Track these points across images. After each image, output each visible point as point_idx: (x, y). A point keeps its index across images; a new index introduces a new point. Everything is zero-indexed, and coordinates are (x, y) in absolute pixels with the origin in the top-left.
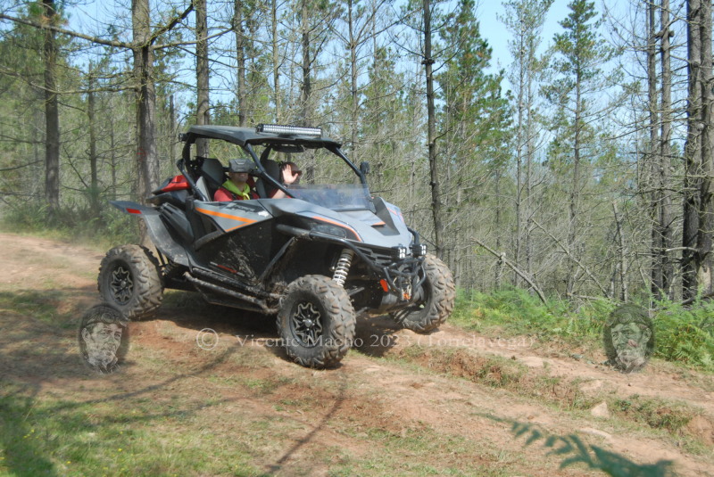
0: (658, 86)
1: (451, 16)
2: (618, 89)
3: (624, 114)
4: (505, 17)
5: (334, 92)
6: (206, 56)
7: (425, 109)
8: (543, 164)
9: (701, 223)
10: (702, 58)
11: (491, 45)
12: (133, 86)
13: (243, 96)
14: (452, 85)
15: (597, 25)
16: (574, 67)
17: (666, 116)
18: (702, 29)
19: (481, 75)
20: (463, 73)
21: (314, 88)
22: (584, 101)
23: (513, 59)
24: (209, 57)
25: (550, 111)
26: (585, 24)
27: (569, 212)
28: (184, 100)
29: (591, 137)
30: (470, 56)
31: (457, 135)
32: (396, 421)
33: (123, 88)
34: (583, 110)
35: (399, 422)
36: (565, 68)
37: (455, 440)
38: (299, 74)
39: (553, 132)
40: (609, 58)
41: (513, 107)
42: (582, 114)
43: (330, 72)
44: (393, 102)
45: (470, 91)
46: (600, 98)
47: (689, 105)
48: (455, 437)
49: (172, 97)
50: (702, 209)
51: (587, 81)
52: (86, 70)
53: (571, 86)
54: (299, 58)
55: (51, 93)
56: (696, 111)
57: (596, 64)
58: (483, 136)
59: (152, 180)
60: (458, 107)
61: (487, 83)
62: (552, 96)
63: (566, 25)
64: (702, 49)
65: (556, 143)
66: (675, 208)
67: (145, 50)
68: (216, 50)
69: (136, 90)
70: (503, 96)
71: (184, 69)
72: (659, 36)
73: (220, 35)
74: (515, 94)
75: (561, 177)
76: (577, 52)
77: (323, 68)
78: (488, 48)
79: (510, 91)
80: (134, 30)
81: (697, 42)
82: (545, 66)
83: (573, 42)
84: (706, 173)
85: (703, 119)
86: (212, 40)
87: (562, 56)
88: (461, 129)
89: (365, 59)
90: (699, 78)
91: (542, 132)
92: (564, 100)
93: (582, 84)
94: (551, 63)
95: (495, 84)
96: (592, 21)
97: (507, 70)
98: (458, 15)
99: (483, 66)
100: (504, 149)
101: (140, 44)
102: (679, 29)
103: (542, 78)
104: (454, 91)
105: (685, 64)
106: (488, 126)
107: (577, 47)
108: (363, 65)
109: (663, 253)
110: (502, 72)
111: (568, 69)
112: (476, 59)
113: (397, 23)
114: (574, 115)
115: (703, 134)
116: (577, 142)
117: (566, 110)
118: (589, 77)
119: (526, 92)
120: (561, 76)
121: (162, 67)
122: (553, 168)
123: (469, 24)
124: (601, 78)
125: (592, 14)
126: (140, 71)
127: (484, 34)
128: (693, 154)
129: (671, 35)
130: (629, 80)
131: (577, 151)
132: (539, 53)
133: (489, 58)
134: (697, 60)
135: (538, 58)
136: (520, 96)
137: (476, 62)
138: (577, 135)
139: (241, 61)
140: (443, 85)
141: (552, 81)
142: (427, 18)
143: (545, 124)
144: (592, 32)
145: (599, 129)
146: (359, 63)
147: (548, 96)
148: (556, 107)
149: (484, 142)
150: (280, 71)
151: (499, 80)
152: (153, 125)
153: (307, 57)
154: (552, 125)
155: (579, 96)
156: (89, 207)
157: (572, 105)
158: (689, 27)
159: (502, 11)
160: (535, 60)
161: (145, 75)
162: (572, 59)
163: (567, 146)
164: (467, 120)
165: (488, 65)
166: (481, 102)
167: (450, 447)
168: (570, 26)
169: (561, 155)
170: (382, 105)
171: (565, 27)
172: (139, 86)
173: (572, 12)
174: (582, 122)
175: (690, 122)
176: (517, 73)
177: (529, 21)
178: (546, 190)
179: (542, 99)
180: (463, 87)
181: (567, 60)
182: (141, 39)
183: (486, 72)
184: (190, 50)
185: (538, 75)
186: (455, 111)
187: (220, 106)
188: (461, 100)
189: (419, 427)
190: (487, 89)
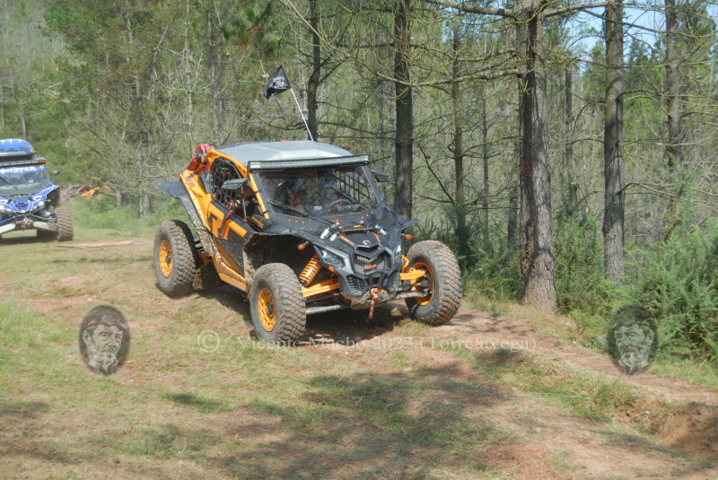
12: (517, 70)
13: (674, 65)
24: (624, 20)
33: (501, 73)
55: (405, 86)
59: (540, 201)
69: (519, 76)
152: (542, 125)
156: (452, 231)
161: (532, 54)
172: (524, 70)
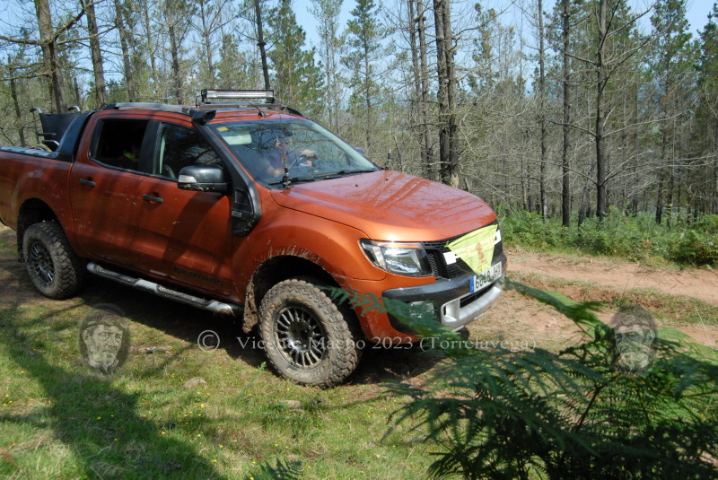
0: (418, 55)
1: (275, 10)
2: (393, 57)
3: (397, 75)
4: (313, 10)
5: (196, 68)
6: (99, 47)
7: (262, 78)
8: (348, 111)
9: (451, 145)
10: (445, 35)
11: (305, 29)
14: (280, 59)
15: (376, 13)
16: (362, 43)
17: (425, 74)
18: (444, 15)
19: (300, 51)
20: (287, 51)
21: (181, 66)
23: (320, 39)
25: (349, 75)
26: (368, 12)
27: (366, 142)
28: (85, 81)
29: (378, 91)
30: (291, 38)
34: (371, 72)
36: (357, 44)
38: (169, 57)
39: (352, 88)
40: (385, 36)
41: (323, 73)
42: (370, 76)
43: (192, 54)
44: (239, 74)
45: (293, 63)
46: (380, 63)
47: (439, 67)
49: (75, 79)
50: (451, 136)
51: (372, 53)
52: (6, 62)
53: (362, 57)
54: (168, 45)
56: (443, 70)
57: (377, 40)
58: (304, 94)
60: (286, 75)
61: (304, 57)
62: (349, 64)
63: (355, 14)
64: (445, 29)
65: (354, 96)
66: (434, 136)
67: (51, 45)
68: (105, 43)
70: (316, 65)
71: (82, 57)
72: (418, 20)
73: (107, 31)
74: (324, 63)
75: (359, 119)
76: (364, 33)
77: (186, 52)
78: (303, 32)
79: (320, 62)
80: (40, 31)
81: (442, 23)
82: (343, 42)
83: (360, 25)
84: (452, 112)
85: (448, 76)
86: (102, 35)
87: (354, 35)
88: (289, 90)
89: (216, 44)
90: (444, 49)
91: (344, 89)
92: (358, 66)
93: (369, 54)
94: (347, 41)
95: (310, 57)
96: (372, 10)
97: (317, 47)
98: (280, 9)
99: (300, 45)
100: (319, 102)
101: (46, 42)
102: (429, 15)
103: (341, 52)
104: (281, 63)
105: (435, 39)
106: (307, 87)
107: (364, 29)
108: (215, 48)
109: (429, 166)
110: (314, 49)
112: (295, 40)
113: (237, 17)
114: (365, 76)
115: (448, 86)
116: (368, 95)
117: (359, 73)
118: (373, 49)
119: (331, 62)
120: (354, 50)
121: (65, 57)
122: (353, 113)
123: (288, 15)
124: (380, 51)
125: (372, 6)
126: (49, 61)
127: (299, 22)
128: (443, 99)
129: (424, 19)
130: (399, 51)
131: (368, 101)
132: (338, 35)
133: (304, 39)
134: (442, 37)
135: (338, 38)
136: (328, 65)
137: (295, 43)
138: (368, 90)
139: (125, 49)
140: (273, 60)
141: (349, 53)
142: (258, 11)
143: (346, 83)
144: (374, 17)
145: (382, 85)
146: (212, 47)
147: (347, 64)
148: (352, 71)
149: (306, 98)
150: (155, 56)
151: (312, 54)
153: (174, 44)
154: (351, 84)
155: (367, 63)
157: (363, 69)
158: (436, 15)
159: (311, 5)
160: (336, 39)
162: (361, 37)
163: (362, 98)
164: (292, 84)
165: (304, 44)
166: (301, 70)
168: (358, 15)
169: (357, 105)
170: (231, 76)
171: (354, 15)
173: (358, 4)
174: (370, 81)
175: (440, 78)
176: (324, 49)
177: (330, 13)
178: (350, 129)
180: (288, 60)
181: (358, 39)
182: (48, 37)
183: (303, 49)
184: (86, 43)
185: (339, 49)
186: (283, 78)
187: (112, 84)
188: (287, 70)
190: (304, 61)
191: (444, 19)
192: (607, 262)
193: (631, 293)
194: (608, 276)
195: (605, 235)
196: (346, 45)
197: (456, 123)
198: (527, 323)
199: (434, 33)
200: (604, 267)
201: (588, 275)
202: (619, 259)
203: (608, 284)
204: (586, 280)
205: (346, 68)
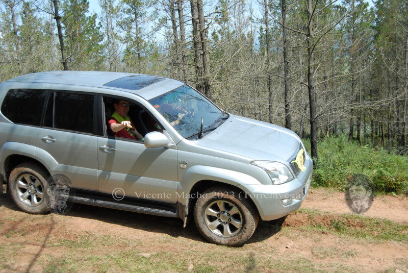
8: (123, 61)
10: (199, 17)
14: (69, 23)
16: (133, 11)
18: (198, 5)
19: (85, 16)
20: (75, 16)
22: (140, 28)
23: (101, 9)
25: (123, 34)
29: (146, 45)
30: (78, 7)
31: (75, 50)
32: (74, 233)
34: (140, 33)
35: (76, 233)
36: (129, 11)
37: (106, 238)
40: (150, 6)
41: (103, 33)
42: (139, 35)
45: (80, 26)
48: (106, 236)
51: (140, 18)
53: (132, 21)
57: (144, 9)
58: (90, 49)
61: (88, 21)
62: (123, 26)
64: (199, 12)
65: (128, 50)
70: (97, 25)
76: (134, 3)
78: (87, 2)
79: (100, 23)
81: (196, 8)
82: (118, 11)
84: (207, 76)
85: (203, 49)
87: (127, 6)
88: (77, 47)
90: (198, 29)
91: (120, 44)
92: (131, 28)
93: (138, 19)
94: (121, 9)
95: (92, 21)
97: (98, 14)
99: (85, 12)
103: (117, 18)
104: (70, 26)
105: (191, 19)
107: (134, 0)
110: (96, 15)
111: (130, 12)
112: (81, 9)
114: (136, 36)
115: (203, 56)
116: (138, 50)
117: (131, 33)
118: (141, 16)
119: (110, 26)
120: (127, 16)
131: (138, 54)
132: (114, 5)
133: (88, 7)
134: (197, 18)
135: (114, 7)
138: (138, 46)
140: (65, 24)
141: (123, 19)
143: (121, 40)
145: (149, 41)
147: (121, 27)
148: (126, 32)
149: (91, 52)
151: (94, 18)
154: (124, 41)
155: (137, 26)
157: (134, 31)
160: (113, 8)
162: (131, 6)
163: (133, 52)
164: (80, 41)
165: (88, 11)
167: (104, 242)
170: (32, 38)
174: (140, 39)
179: (119, 28)
180: (76, 24)
181: (129, 8)
183: (87, 15)
185: (115, 16)
186: (73, 37)
188: (75, 31)
189: (87, 234)
191: (198, 8)
192: (324, 192)
193: (342, 216)
194: (325, 204)
195: (322, 172)
196: (121, 12)
197: (209, 83)
198: (272, 245)
199: (190, 15)
200: (322, 197)
201: (312, 203)
202: (332, 189)
203: (327, 210)
204: (311, 207)
205: (121, 29)
